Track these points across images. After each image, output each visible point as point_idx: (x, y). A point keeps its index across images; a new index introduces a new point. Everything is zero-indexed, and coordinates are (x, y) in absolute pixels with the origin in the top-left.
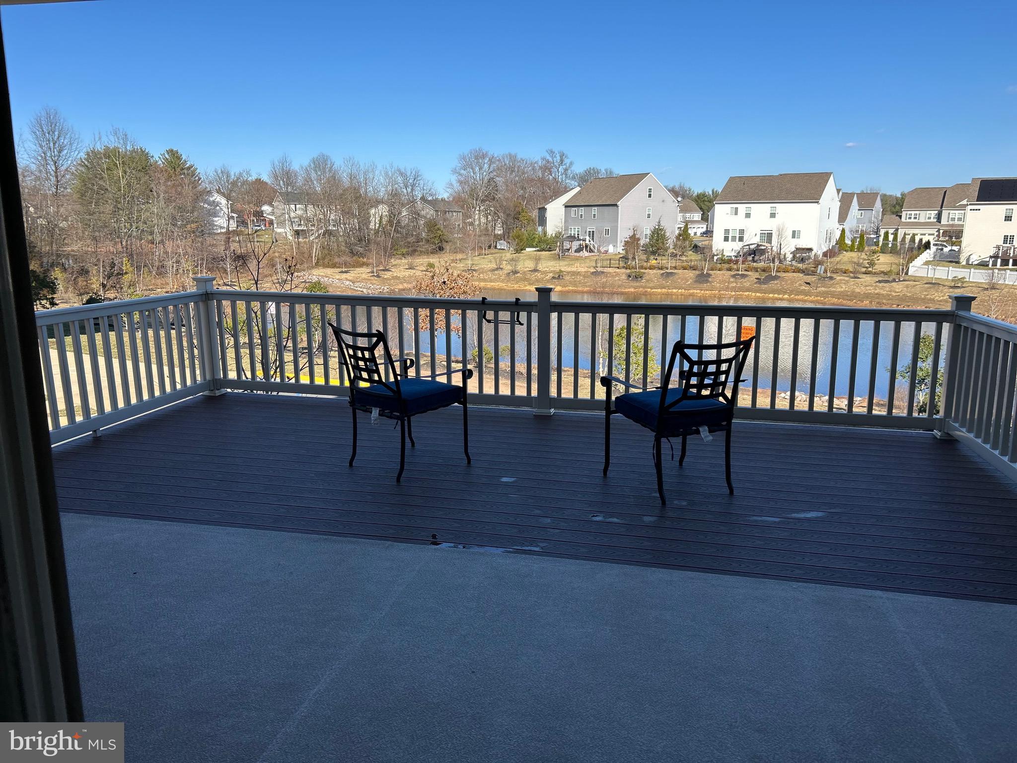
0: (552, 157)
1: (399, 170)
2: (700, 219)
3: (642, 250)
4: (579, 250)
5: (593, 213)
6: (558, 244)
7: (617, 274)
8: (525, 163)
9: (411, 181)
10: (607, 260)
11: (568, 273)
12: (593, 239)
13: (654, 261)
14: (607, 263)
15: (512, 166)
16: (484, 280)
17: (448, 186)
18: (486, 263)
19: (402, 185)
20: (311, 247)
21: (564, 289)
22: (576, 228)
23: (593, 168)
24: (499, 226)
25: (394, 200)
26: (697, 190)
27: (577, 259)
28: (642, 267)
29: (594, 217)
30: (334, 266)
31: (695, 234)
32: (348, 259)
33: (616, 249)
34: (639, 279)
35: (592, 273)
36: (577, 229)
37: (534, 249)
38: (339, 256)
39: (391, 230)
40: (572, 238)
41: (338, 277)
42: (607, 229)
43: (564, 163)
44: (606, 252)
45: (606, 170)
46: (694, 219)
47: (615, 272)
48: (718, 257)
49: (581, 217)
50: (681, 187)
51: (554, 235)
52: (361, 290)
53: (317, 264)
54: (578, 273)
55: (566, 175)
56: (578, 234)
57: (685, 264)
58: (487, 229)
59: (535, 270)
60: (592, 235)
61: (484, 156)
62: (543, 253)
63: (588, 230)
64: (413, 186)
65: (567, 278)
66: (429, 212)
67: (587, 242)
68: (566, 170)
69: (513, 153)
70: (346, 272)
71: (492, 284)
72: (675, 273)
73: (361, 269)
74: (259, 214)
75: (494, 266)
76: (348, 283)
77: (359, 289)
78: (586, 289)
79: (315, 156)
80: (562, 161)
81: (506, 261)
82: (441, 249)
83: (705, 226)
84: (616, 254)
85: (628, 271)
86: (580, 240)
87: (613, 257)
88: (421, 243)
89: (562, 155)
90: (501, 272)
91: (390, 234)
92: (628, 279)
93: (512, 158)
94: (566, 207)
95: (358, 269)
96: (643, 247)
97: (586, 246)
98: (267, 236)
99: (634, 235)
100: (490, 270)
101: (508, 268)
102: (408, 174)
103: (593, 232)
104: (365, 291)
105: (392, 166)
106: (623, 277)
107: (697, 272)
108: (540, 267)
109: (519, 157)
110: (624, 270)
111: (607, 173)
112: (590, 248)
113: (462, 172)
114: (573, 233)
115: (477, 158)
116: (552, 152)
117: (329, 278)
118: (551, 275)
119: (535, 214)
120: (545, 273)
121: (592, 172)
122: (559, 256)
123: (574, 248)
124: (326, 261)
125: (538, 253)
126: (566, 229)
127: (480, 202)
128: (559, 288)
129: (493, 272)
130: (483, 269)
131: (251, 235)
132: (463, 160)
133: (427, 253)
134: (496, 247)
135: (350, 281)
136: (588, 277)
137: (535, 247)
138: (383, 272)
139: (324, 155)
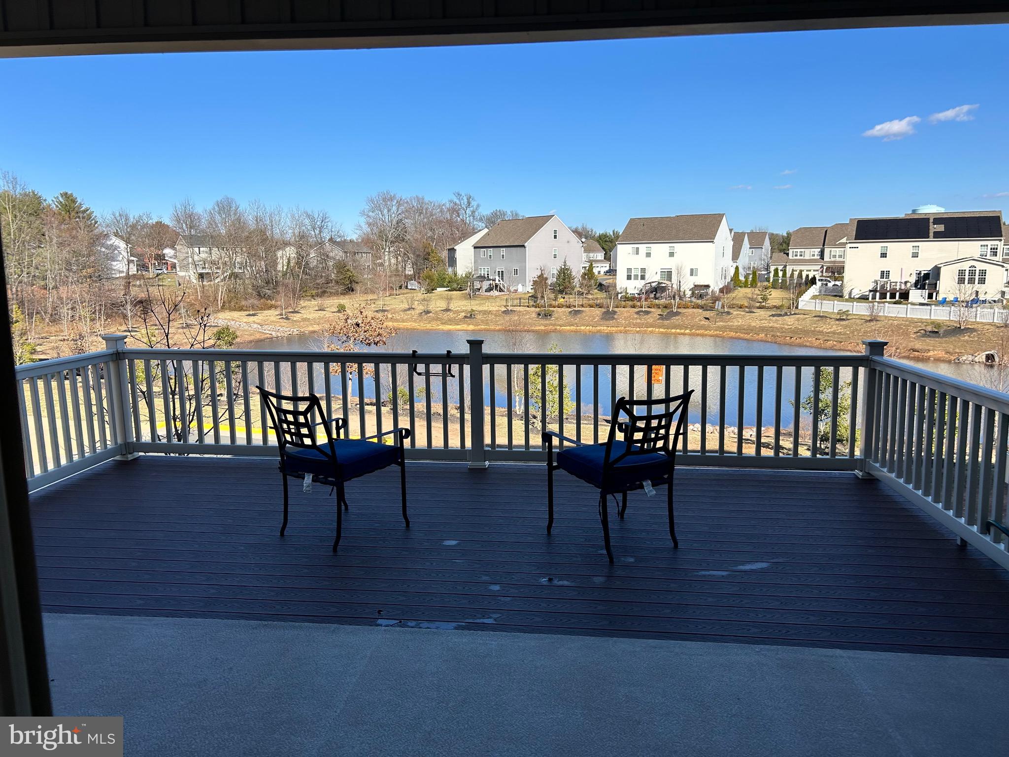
0: (459, 199)
1: (307, 213)
2: (603, 259)
3: (550, 289)
4: (490, 289)
5: (502, 254)
6: (469, 284)
7: (528, 312)
8: (433, 205)
9: (318, 223)
10: (517, 299)
11: (480, 312)
12: (502, 279)
13: (562, 300)
14: (517, 302)
15: (420, 208)
16: (397, 321)
17: (356, 228)
18: (397, 303)
19: (309, 227)
20: (217, 290)
21: (476, 327)
22: (486, 268)
23: (500, 210)
24: (409, 266)
25: (301, 243)
26: (599, 231)
27: (488, 299)
28: (551, 306)
29: (503, 257)
30: (241, 309)
31: (599, 272)
32: (256, 302)
33: (525, 288)
34: (549, 317)
35: (504, 312)
36: (486, 270)
37: (445, 289)
38: (246, 299)
39: (300, 272)
40: (482, 278)
41: (245, 320)
42: (516, 269)
43: (471, 205)
44: (516, 291)
45: (512, 212)
46: (597, 259)
47: (525, 311)
48: (622, 294)
49: (490, 257)
50: (584, 228)
51: (464, 276)
52: (270, 332)
53: (223, 308)
54: (490, 312)
55: (474, 217)
56: (488, 274)
57: (591, 302)
58: (397, 270)
59: (447, 310)
60: (501, 274)
62: (455, 292)
63: (498, 270)
64: (321, 228)
65: (479, 317)
66: (337, 254)
67: (497, 282)
68: (473, 212)
69: (420, 196)
70: (253, 315)
71: (405, 324)
72: (583, 311)
73: (269, 311)
74: (161, 258)
75: (406, 306)
76: (255, 326)
77: (268, 332)
78: (497, 328)
79: (220, 199)
80: (469, 203)
81: (417, 301)
82: (351, 290)
83: (608, 265)
84: (525, 294)
85: (538, 309)
86: (490, 280)
87: (523, 296)
88: (330, 285)
89: (469, 198)
90: (413, 312)
91: (298, 276)
92: (538, 318)
93: (420, 200)
94: (475, 248)
95: (266, 312)
96: (550, 286)
97: (496, 286)
98: (169, 280)
99: (542, 274)
100: (402, 310)
101: (420, 308)
102: (316, 217)
103: (502, 272)
104: (274, 334)
105: (298, 209)
106: (533, 316)
107: (603, 310)
108: (452, 307)
109: (427, 199)
110: (533, 309)
111: (512, 215)
112: (500, 288)
113: (371, 214)
114: (482, 273)
115: (384, 200)
116: (459, 195)
117: (236, 321)
118: (463, 314)
119: (444, 254)
120: (457, 312)
121: (498, 213)
122: (470, 295)
123: (485, 287)
124: (233, 304)
125: (449, 292)
126: (476, 270)
127: (390, 243)
128: (471, 327)
129: (405, 312)
130: (394, 309)
131: (152, 278)
132: (371, 203)
133: (336, 294)
134: (407, 287)
135: (258, 324)
136: (500, 316)
137: (446, 287)
138: (292, 314)
139: (228, 198)
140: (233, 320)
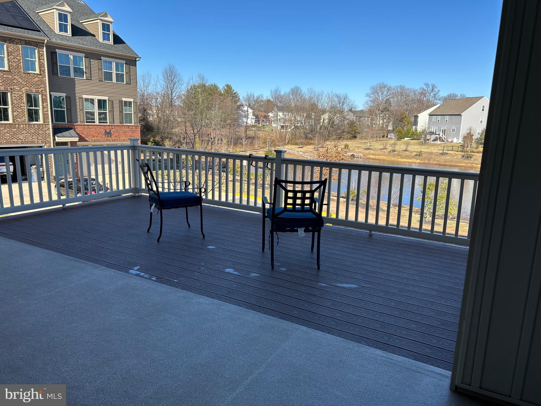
0: (427, 87)
1: (336, 95)
3: (475, 142)
4: (435, 140)
5: (446, 119)
6: (423, 136)
7: (456, 155)
8: (409, 91)
9: (342, 100)
10: (451, 146)
11: (426, 153)
12: (444, 134)
14: (451, 148)
15: (402, 92)
16: (375, 155)
17: (365, 103)
18: (378, 145)
19: (337, 103)
20: (286, 135)
21: (421, 161)
22: (435, 127)
23: (453, 94)
24: (390, 125)
25: (334, 110)
27: (433, 145)
28: (472, 152)
30: (296, 144)
32: (304, 141)
33: (457, 141)
34: (470, 158)
35: (441, 154)
36: (435, 128)
37: (409, 139)
38: (299, 139)
39: (329, 126)
40: (432, 133)
41: (297, 150)
42: (454, 128)
43: (434, 91)
44: (452, 142)
45: (461, 95)
47: (455, 154)
49: (438, 121)
51: (421, 131)
52: (307, 157)
53: (288, 143)
54: (432, 153)
55: (435, 97)
56: (436, 131)
58: (383, 127)
59: (406, 150)
60: (444, 132)
61: (384, 87)
62: (414, 141)
63: (442, 129)
64: (343, 103)
65: (424, 155)
66: (351, 117)
67: (441, 136)
68: (435, 95)
69: (403, 85)
70: (301, 147)
71: (379, 157)
73: (310, 146)
74: (266, 117)
75: (382, 147)
76: (301, 153)
77: (306, 156)
78: (435, 162)
79: (293, 87)
80: (433, 90)
81: (390, 144)
82: (355, 137)
84: (458, 144)
85: (463, 153)
86: (437, 134)
87: (456, 145)
88: (345, 134)
89: (433, 87)
90: (385, 151)
91: (328, 128)
92: (462, 158)
93: (402, 88)
94: (430, 115)
95: (308, 146)
96: (476, 140)
97: (440, 138)
98: (268, 128)
99: (470, 132)
100: (379, 149)
101: (390, 148)
102: (341, 97)
103: (445, 130)
104: (309, 157)
105: (332, 92)
106: (459, 157)
108: (410, 148)
109: (407, 87)
110: (460, 153)
111: (461, 97)
112: (442, 139)
113: (372, 95)
114: (432, 130)
115: (381, 88)
116: (427, 85)
117: (293, 150)
118: (415, 153)
119: (413, 119)
120: (412, 152)
121: (452, 96)
122: (422, 143)
123: (432, 139)
124: (293, 141)
125: (411, 141)
126: (429, 128)
127: (380, 112)
128: (418, 161)
129: (381, 151)
130: (376, 148)
131: (260, 127)
132: (373, 89)
133: (347, 139)
134: (387, 137)
135: (303, 152)
136: (438, 155)
137: (410, 138)
138: (320, 148)
139: (297, 87)
140: (291, 150)
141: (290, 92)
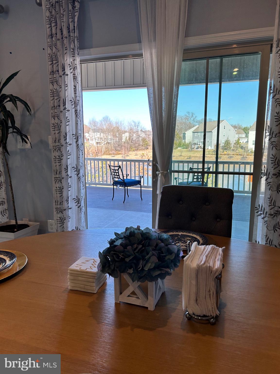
0: (189, 115)
1: (133, 121)
2: (245, 137)
4: (197, 148)
6: (190, 146)
7: (212, 157)
9: (137, 124)
10: (208, 152)
11: (193, 156)
13: (226, 152)
19: (134, 126)
20: (102, 148)
22: (197, 140)
25: (131, 131)
26: (244, 126)
27: (197, 152)
28: (221, 155)
30: (110, 154)
31: (243, 142)
32: (114, 152)
33: (212, 148)
36: (197, 141)
37: (181, 148)
38: (111, 151)
39: (130, 142)
40: (195, 144)
42: (208, 140)
43: (193, 116)
44: (208, 149)
46: (243, 137)
47: (211, 156)
48: (250, 151)
49: (199, 136)
50: (238, 125)
51: (188, 143)
53: (104, 154)
54: (197, 157)
55: (194, 121)
57: (237, 153)
59: (181, 156)
62: (184, 149)
63: (201, 141)
64: (138, 126)
65: (193, 158)
66: (143, 135)
67: (201, 145)
68: (194, 119)
70: (114, 157)
72: (233, 157)
79: (104, 116)
80: (192, 116)
82: (147, 148)
83: (247, 139)
84: (211, 150)
86: (198, 144)
87: (210, 151)
88: (140, 146)
89: (192, 114)
91: (129, 143)
94: (193, 132)
95: (118, 155)
96: (222, 147)
97: (200, 147)
102: (136, 122)
107: (242, 156)
108: (183, 154)
110: (214, 156)
112: (202, 148)
114: (195, 142)
116: (188, 113)
118: (187, 157)
119: (182, 135)
120: (185, 156)
122: (190, 150)
123: (196, 147)
124: (107, 153)
126: (193, 141)
133: (142, 150)
137: (182, 147)
138: (126, 157)
139: (107, 116)
141: (102, 119)
